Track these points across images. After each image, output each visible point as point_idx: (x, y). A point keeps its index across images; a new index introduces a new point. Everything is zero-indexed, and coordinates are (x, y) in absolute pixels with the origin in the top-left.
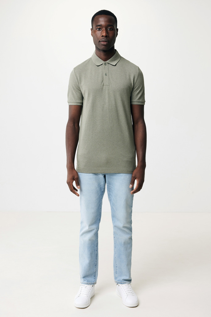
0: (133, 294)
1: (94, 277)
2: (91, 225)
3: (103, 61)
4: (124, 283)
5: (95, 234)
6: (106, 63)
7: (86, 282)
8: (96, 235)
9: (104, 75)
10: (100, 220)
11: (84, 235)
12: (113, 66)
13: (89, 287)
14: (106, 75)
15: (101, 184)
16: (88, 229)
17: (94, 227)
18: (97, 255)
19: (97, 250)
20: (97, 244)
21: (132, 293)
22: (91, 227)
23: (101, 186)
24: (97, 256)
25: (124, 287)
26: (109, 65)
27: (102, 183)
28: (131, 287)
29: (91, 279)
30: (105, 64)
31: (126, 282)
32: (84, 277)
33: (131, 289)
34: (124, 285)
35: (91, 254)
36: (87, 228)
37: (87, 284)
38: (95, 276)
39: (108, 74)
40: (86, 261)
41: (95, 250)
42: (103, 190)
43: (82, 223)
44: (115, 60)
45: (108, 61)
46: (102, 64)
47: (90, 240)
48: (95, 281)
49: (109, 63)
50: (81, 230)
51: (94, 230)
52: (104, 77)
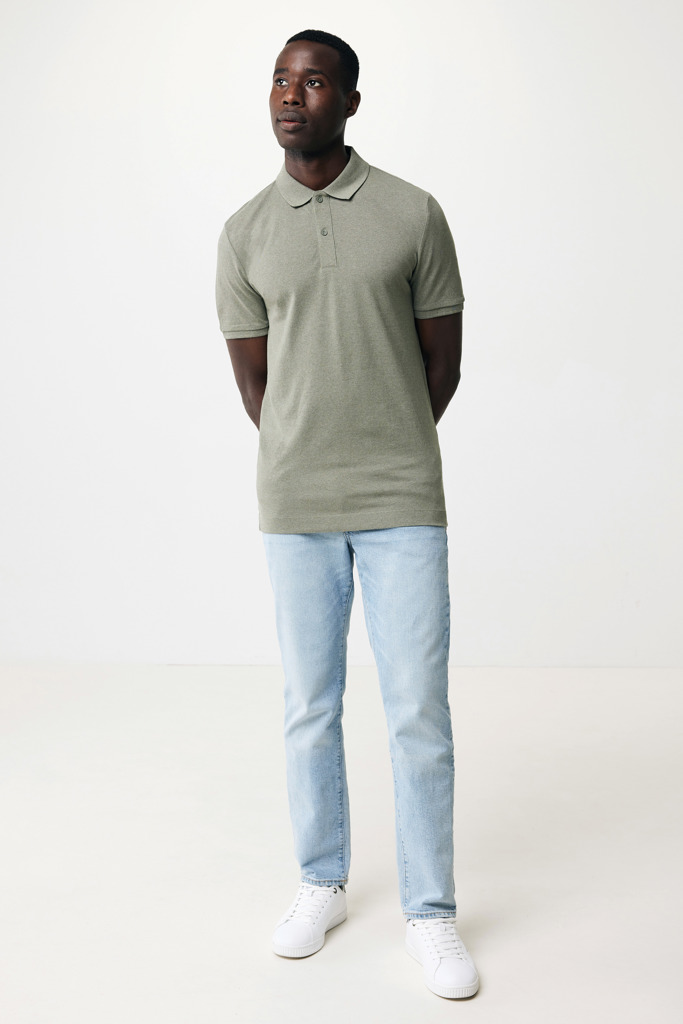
0: (461, 956)
1: (340, 863)
2: (315, 698)
3: (309, 190)
4: (431, 914)
5: (329, 728)
6: (320, 196)
7: (312, 877)
8: (335, 727)
9: (319, 234)
10: (343, 682)
11: (298, 731)
12: (346, 203)
13: (324, 893)
14: (324, 233)
15: (338, 571)
16: (308, 712)
17: (326, 703)
18: (342, 793)
19: (342, 777)
20: (341, 757)
21: (458, 950)
22: (316, 705)
23: (338, 575)
24: (342, 796)
25: (432, 929)
26: (332, 200)
27: (342, 569)
28: (453, 931)
29: (331, 867)
30: (319, 199)
31: (436, 910)
32: (306, 864)
33: (454, 937)
34: (430, 922)
35: (323, 790)
36: (302, 711)
37: (319, 883)
38: (342, 859)
39: (330, 233)
40: (309, 813)
41: (333, 778)
42: (345, 590)
43: (287, 694)
44: (348, 182)
45: (326, 190)
46: (309, 202)
47: (316, 746)
48: (343, 875)
49: (330, 196)
50: (288, 717)
51: (325, 713)
52: (320, 240)
